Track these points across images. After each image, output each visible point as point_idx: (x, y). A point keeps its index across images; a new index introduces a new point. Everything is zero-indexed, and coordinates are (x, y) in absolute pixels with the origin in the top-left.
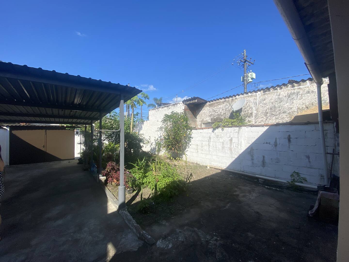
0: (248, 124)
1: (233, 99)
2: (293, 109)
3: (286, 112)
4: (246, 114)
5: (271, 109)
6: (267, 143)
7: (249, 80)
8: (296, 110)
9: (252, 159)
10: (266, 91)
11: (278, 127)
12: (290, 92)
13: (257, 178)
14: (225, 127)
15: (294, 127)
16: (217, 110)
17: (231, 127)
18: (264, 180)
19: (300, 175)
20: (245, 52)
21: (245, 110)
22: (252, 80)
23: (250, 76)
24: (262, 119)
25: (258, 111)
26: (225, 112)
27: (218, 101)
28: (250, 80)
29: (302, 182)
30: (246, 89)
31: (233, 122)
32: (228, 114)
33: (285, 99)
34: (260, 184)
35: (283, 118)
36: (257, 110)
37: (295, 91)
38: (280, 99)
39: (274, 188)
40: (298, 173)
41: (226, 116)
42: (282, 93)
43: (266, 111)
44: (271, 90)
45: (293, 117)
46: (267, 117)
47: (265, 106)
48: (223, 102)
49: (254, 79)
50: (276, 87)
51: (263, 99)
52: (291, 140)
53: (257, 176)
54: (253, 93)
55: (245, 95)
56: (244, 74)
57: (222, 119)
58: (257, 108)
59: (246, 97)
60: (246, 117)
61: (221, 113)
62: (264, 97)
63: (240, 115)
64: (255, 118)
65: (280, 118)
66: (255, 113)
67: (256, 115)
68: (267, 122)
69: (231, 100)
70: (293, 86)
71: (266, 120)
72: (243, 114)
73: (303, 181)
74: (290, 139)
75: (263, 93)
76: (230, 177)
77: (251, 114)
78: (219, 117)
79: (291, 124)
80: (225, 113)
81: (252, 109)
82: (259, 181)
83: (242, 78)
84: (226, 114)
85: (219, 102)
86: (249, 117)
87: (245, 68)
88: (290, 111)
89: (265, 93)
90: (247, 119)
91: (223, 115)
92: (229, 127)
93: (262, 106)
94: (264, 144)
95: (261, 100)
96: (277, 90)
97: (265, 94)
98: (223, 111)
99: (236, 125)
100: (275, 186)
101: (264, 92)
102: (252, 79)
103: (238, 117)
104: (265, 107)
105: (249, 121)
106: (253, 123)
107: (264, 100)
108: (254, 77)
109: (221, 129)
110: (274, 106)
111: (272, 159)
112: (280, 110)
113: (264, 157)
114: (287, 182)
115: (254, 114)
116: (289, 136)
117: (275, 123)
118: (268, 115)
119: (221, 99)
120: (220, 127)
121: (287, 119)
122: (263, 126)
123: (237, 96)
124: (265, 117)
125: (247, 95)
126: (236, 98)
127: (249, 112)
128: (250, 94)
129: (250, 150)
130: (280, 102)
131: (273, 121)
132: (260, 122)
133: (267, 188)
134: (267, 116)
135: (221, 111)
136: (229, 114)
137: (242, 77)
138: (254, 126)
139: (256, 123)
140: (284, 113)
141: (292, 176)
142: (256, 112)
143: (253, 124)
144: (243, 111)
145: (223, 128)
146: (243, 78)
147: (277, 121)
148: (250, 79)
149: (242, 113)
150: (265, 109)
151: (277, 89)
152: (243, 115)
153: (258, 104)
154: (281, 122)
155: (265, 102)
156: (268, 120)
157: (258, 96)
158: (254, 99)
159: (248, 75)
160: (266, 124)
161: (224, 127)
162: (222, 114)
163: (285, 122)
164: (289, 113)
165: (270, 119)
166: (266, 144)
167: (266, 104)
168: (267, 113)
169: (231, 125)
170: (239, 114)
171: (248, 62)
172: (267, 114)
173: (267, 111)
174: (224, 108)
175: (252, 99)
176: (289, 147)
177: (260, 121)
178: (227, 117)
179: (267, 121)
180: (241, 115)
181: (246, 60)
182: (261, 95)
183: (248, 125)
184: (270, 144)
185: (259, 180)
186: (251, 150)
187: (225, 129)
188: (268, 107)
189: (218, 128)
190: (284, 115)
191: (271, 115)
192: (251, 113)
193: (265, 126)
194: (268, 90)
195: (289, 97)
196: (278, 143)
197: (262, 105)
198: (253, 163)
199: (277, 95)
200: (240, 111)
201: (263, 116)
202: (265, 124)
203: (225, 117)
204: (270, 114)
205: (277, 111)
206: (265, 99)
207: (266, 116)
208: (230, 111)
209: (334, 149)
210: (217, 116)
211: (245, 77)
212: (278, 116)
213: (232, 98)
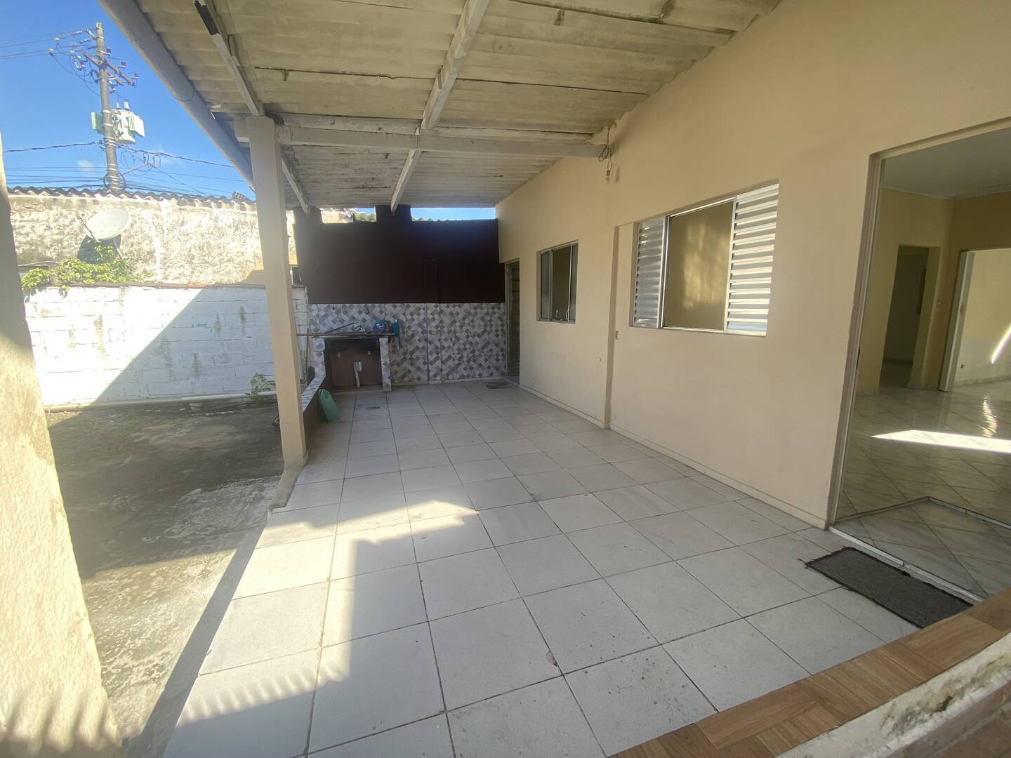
0: (145, 280)
1: (83, 201)
2: (246, 256)
3: (233, 260)
4: (136, 253)
5: (201, 248)
6: (199, 325)
7: (123, 133)
8: (251, 259)
9: (170, 366)
10: (184, 203)
11: (219, 292)
12: (237, 219)
13: (186, 404)
14: (71, 286)
15: (250, 292)
16: (23, 227)
17: (95, 286)
18: (201, 404)
19: (266, 377)
20: (101, 31)
21: (130, 240)
22: (134, 137)
23: (125, 122)
24: (182, 270)
25: (167, 250)
26: (58, 237)
27: (24, 196)
28: (126, 137)
29: (269, 389)
30: (116, 162)
31: (98, 273)
32: (70, 246)
33: (230, 231)
34: (194, 413)
35: (229, 273)
36: (165, 244)
37: (248, 220)
38: (219, 230)
39: (223, 413)
40: (261, 376)
41: (64, 250)
42: (221, 217)
43: (190, 251)
44: (198, 203)
45: (248, 274)
46: (194, 266)
47: (186, 238)
48: (48, 205)
49: (140, 136)
50: (208, 201)
51: (179, 220)
52: (245, 316)
53: (184, 399)
54: (149, 199)
55: (125, 199)
56: (103, 108)
57: (50, 259)
58: (165, 242)
59: (129, 204)
60: (137, 261)
61: (42, 237)
62: (181, 217)
63: (117, 253)
64: (163, 267)
65: (222, 272)
66: (161, 254)
67: (165, 259)
68: (194, 280)
69: (80, 203)
70: (243, 208)
71: (193, 273)
72: (124, 252)
73: (270, 386)
74: (243, 316)
75: (178, 207)
76: (113, 419)
77: (151, 253)
78: (36, 250)
79: (243, 286)
80: (61, 242)
81: (151, 241)
82: (190, 409)
83: (94, 119)
84: (65, 244)
85: (29, 201)
86: (146, 261)
87: (105, 86)
88: (241, 259)
89: (183, 207)
90: (140, 267)
91: (52, 245)
92: (89, 286)
93: (179, 239)
94: (193, 327)
95: (173, 221)
96: (211, 207)
97: (184, 209)
98: (48, 233)
99: (110, 281)
100: (226, 409)
101: (178, 204)
102: (133, 133)
103: (109, 259)
104: (187, 241)
105: (145, 271)
106: (159, 278)
107: (182, 224)
108: (141, 131)
109: (58, 291)
110: (208, 243)
111: (213, 358)
112: (220, 254)
113: (196, 356)
114: (245, 395)
115: (158, 257)
116: (242, 309)
117: (213, 283)
118: (196, 261)
119: (37, 191)
120: (50, 284)
121: (237, 277)
122: (186, 287)
123: (98, 196)
124: (187, 267)
125: (131, 200)
126: (94, 199)
127: (142, 249)
128: (139, 200)
129: (159, 344)
130: (220, 237)
131: (207, 277)
132: (178, 278)
133: (210, 416)
134: (193, 264)
135: (40, 230)
136: (76, 246)
137: (93, 114)
138: (163, 287)
139: (166, 278)
140: (229, 261)
141: (253, 382)
142: (162, 250)
143: (159, 280)
144: (125, 243)
145: (64, 289)
146: (101, 119)
147: (218, 278)
148: (125, 130)
149: (123, 249)
150: (188, 246)
151: (209, 205)
152: (126, 254)
153: (166, 231)
154: (225, 280)
155: (183, 229)
156: (196, 273)
157: (164, 212)
158: (155, 218)
159: (118, 116)
160: (193, 284)
161: (66, 284)
162: (47, 241)
163: (233, 281)
164: (240, 263)
165: (201, 273)
166: (197, 328)
167: (187, 235)
168: (193, 257)
169: (92, 282)
170: (115, 249)
171: (116, 71)
172: (193, 259)
173: (192, 253)
174: (53, 225)
175: (147, 214)
176: (244, 331)
177: (177, 275)
178: (70, 252)
179: (193, 276)
180: (120, 254)
181: (105, 61)
182: (174, 210)
183: (146, 282)
184: (206, 328)
185: (190, 406)
186: (162, 344)
187: (72, 291)
188: (192, 242)
189: (45, 289)
190: (230, 267)
191: (202, 263)
192: (148, 250)
193: (192, 288)
194: (188, 202)
195: (237, 229)
196: (223, 324)
197: (179, 236)
198: (171, 373)
199: (211, 219)
200: (114, 242)
201: (184, 263)
202: (190, 283)
203: (62, 252)
204: (200, 260)
205: (214, 254)
206: (183, 222)
207: (191, 263)
208: (77, 235)
209: (308, 330)
210: (27, 247)
211: (107, 118)
212: (218, 266)
213: (82, 198)
